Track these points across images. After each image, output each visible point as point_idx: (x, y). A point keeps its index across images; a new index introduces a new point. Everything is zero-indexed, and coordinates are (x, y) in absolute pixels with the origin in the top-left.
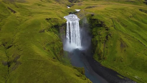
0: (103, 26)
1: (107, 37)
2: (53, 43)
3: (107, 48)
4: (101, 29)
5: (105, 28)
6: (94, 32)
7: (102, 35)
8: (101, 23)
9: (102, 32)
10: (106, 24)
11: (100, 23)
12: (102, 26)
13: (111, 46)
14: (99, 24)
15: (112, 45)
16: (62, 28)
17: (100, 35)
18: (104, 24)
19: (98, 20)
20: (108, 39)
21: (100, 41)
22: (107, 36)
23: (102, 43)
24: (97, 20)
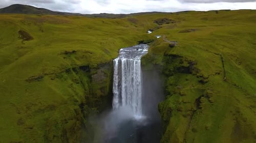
0: (194, 72)
1: (198, 102)
2: (52, 108)
3: (194, 130)
4: (187, 80)
5: (198, 77)
6: (171, 85)
7: (185, 95)
8: (188, 65)
9: (188, 88)
10: (200, 68)
11: (186, 64)
12: (191, 73)
13: (206, 128)
14: (183, 67)
15: (209, 125)
16: (99, 71)
17: (180, 94)
18: (195, 68)
19: (182, 57)
20: (201, 108)
21: (179, 110)
22: (200, 98)
23: (184, 116)
24: (180, 57)
